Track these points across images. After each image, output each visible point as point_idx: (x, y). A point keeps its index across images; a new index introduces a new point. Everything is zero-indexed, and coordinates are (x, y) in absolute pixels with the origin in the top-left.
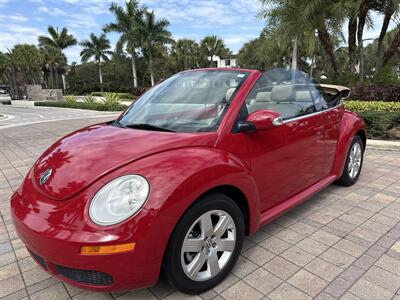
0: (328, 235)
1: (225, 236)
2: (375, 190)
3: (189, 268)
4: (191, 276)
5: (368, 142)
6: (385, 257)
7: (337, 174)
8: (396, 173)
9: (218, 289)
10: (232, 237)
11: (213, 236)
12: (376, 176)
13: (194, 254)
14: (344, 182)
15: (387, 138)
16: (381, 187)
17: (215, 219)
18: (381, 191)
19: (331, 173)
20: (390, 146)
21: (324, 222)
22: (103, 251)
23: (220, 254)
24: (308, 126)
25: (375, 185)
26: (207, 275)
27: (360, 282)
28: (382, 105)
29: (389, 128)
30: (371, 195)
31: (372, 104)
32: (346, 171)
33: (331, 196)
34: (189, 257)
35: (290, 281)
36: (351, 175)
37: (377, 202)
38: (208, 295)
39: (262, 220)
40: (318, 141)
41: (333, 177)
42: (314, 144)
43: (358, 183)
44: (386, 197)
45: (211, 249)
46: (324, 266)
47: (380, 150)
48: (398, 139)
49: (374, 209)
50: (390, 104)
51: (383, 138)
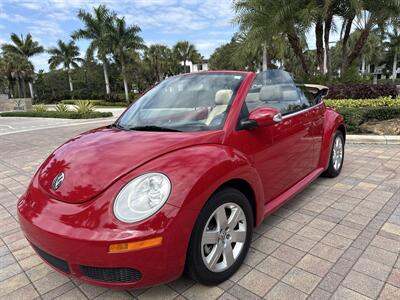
0: (325, 223)
1: (237, 228)
2: (358, 180)
3: (208, 260)
4: (210, 268)
5: (348, 137)
6: (378, 237)
7: (324, 166)
8: (372, 163)
10: (243, 228)
11: (226, 229)
12: (357, 166)
13: (211, 246)
14: (330, 174)
15: (360, 132)
16: (363, 177)
17: (228, 212)
18: (362, 180)
19: (319, 166)
20: (363, 140)
21: (319, 211)
22: (131, 247)
23: (233, 245)
24: (292, 124)
25: (356, 175)
26: (224, 265)
27: (361, 260)
28: (351, 103)
29: (362, 123)
30: (355, 185)
31: (343, 101)
32: (331, 164)
33: (320, 187)
34: (207, 250)
35: (300, 265)
36: (335, 166)
37: (361, 190)
38: (223, 285)
39: (266, 211)
40: (303, 139)
41: (321, 170)
42: (299, 141)
43: (341, 174)
44: (368, 185)
45: (226, 240)
46: (326, 249)
47: (355, 144)
48: (370, 133)
49: (360, 196)
50: (359, 102)
51: (356, 133)
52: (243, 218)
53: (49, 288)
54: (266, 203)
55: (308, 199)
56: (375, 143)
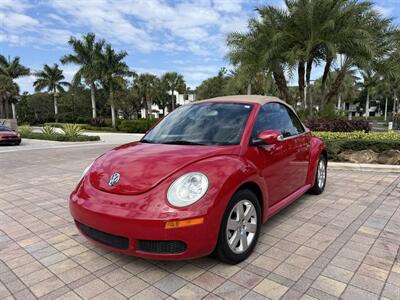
0: (313, 225)
1: (250, 221)
2: (338, 197)
3: (231, 242)
4: (232, 248)
5: (329, 164)
6: (356, 235)
7: (311, 183)
8: (349, 185)
9: (248, 261)
10: (254, 222)
11: (243, 220)
12: (337, 187)
13: (232, 232)
14: (315, 191)
15: (338, 160)
16: (342, 194)
18: (342, 197)
19: (307, 184)
20: (341, 167)
21: (308, 218)
22: (182, 224)
23: (247, 233)
25: (336, 193)
26: (241, 249)
28: (330, 135)
29: (339, 153)
30: (336, 200)
31: (323, 133)
32: (317, 182)
33: (307, 201)
34: (230, 234)
35: (297, 253)
36: (319, 185)
37: (341, 204)
38: (242, 264)
41: (309, 186)
42: (288, 165)
44: (346, 201)
45: (242, 229)
46: (316, 243)
48: (347, 161)
49: (341, 208)
50: (337, 134)
51: (335, 161)
52: (255, 214)
53: (96, 268)
54: (270, 206)
55: (298, 209)
56: (351, 170)
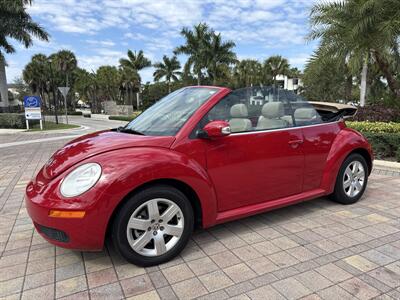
0: (289, 241)
2: (373, 211)
4: (136, 250)
7: (326, 189)
10: (181, 224)
11: (161, 221)
13: (141, 232)
16: (382, 208)
17: (163, 207)
18: (378, 212)
21: (294, 231)
23: (167, 238)
25: (377, 206)
30: (364, 215)
34: (137, 234)
35: (226, 270)
36: (348, 194)
37: (365, 221)
45: (159, 231)
46: (265, 263)
49: (357, 226)
52: (182, 216)
55: (297, 219)
